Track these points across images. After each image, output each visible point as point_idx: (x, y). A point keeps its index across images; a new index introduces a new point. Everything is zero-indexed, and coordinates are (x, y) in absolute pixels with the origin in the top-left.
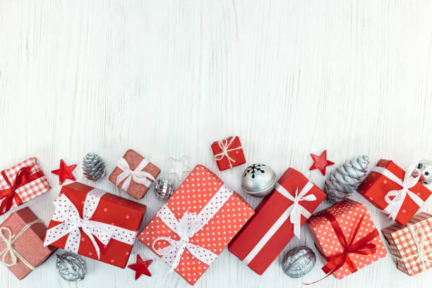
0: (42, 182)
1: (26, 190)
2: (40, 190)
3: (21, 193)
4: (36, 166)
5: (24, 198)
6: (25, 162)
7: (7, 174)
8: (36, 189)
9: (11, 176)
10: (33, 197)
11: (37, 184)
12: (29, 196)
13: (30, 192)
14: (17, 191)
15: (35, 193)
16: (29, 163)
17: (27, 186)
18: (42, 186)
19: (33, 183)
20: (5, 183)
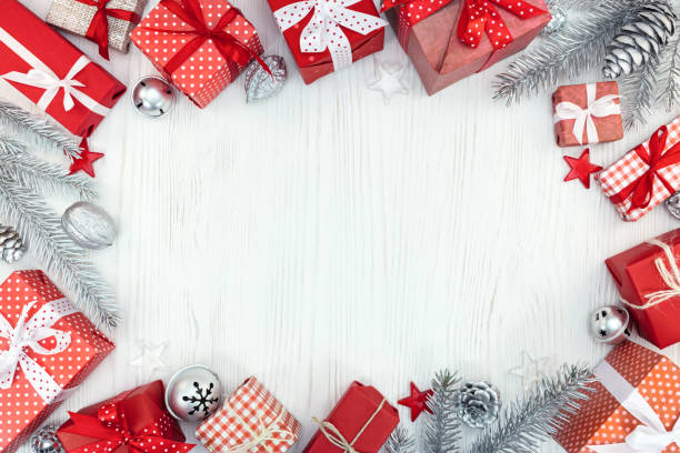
0: (610, 188)
1: (633, 171)
2: (612, 175)
3: (641, 165)
4: (624, 211)
5: (634, 158)
6: (642, 215)
7: (666, 191)
8: (619, 176)
9: (660, 190)
10: (621, 163)
11: (618, 183)
12: (627, 163)
13: (626, 170)
14: (647, 167)
15: (619, 169)
16: (635, 214)
17: (633, 178)
18: (611, 181)
19: (625, 184)
20: (668, 177)
